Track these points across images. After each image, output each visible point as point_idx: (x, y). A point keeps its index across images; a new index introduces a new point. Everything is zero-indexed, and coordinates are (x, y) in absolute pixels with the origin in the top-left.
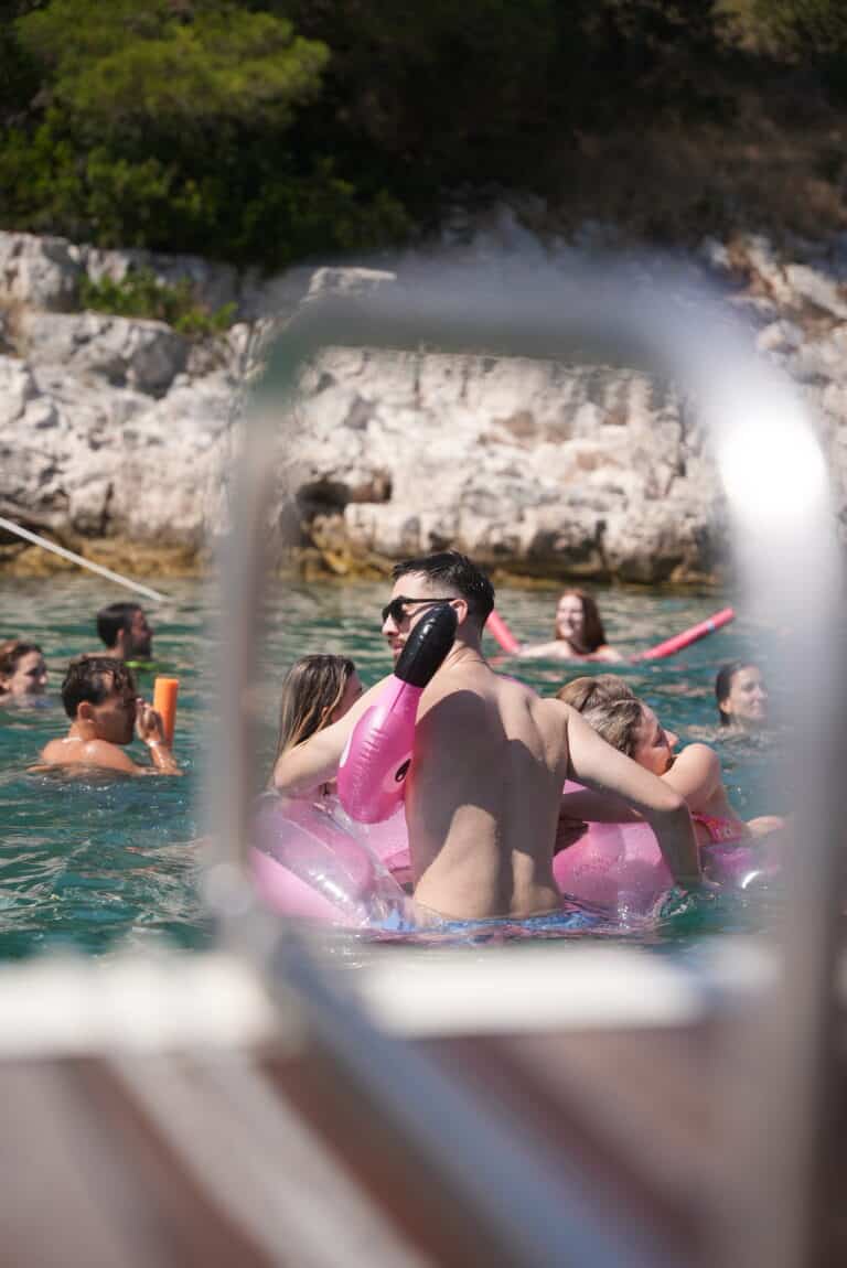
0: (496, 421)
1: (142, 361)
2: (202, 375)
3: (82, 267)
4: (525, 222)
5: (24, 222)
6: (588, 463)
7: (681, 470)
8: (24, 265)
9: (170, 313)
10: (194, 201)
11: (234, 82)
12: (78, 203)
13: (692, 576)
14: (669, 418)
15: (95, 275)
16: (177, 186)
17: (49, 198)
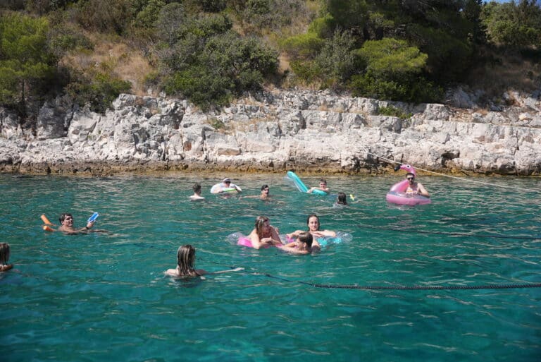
0: (475, 138)
1: (395, 125)
2: (406, 128)
3: (377, 104)
4: (464, 90)
5: (365, 95)
6: (497, 147)
7: (518, 149)
8: (366, 104)
9: (397, 115)
10: (402, 90)
11: (412, 64)
12: (376, 91)
13: (536, 174)
14: (514, 137)
15: (380, 106)
16: (398, 86)
17: (370, 90)
